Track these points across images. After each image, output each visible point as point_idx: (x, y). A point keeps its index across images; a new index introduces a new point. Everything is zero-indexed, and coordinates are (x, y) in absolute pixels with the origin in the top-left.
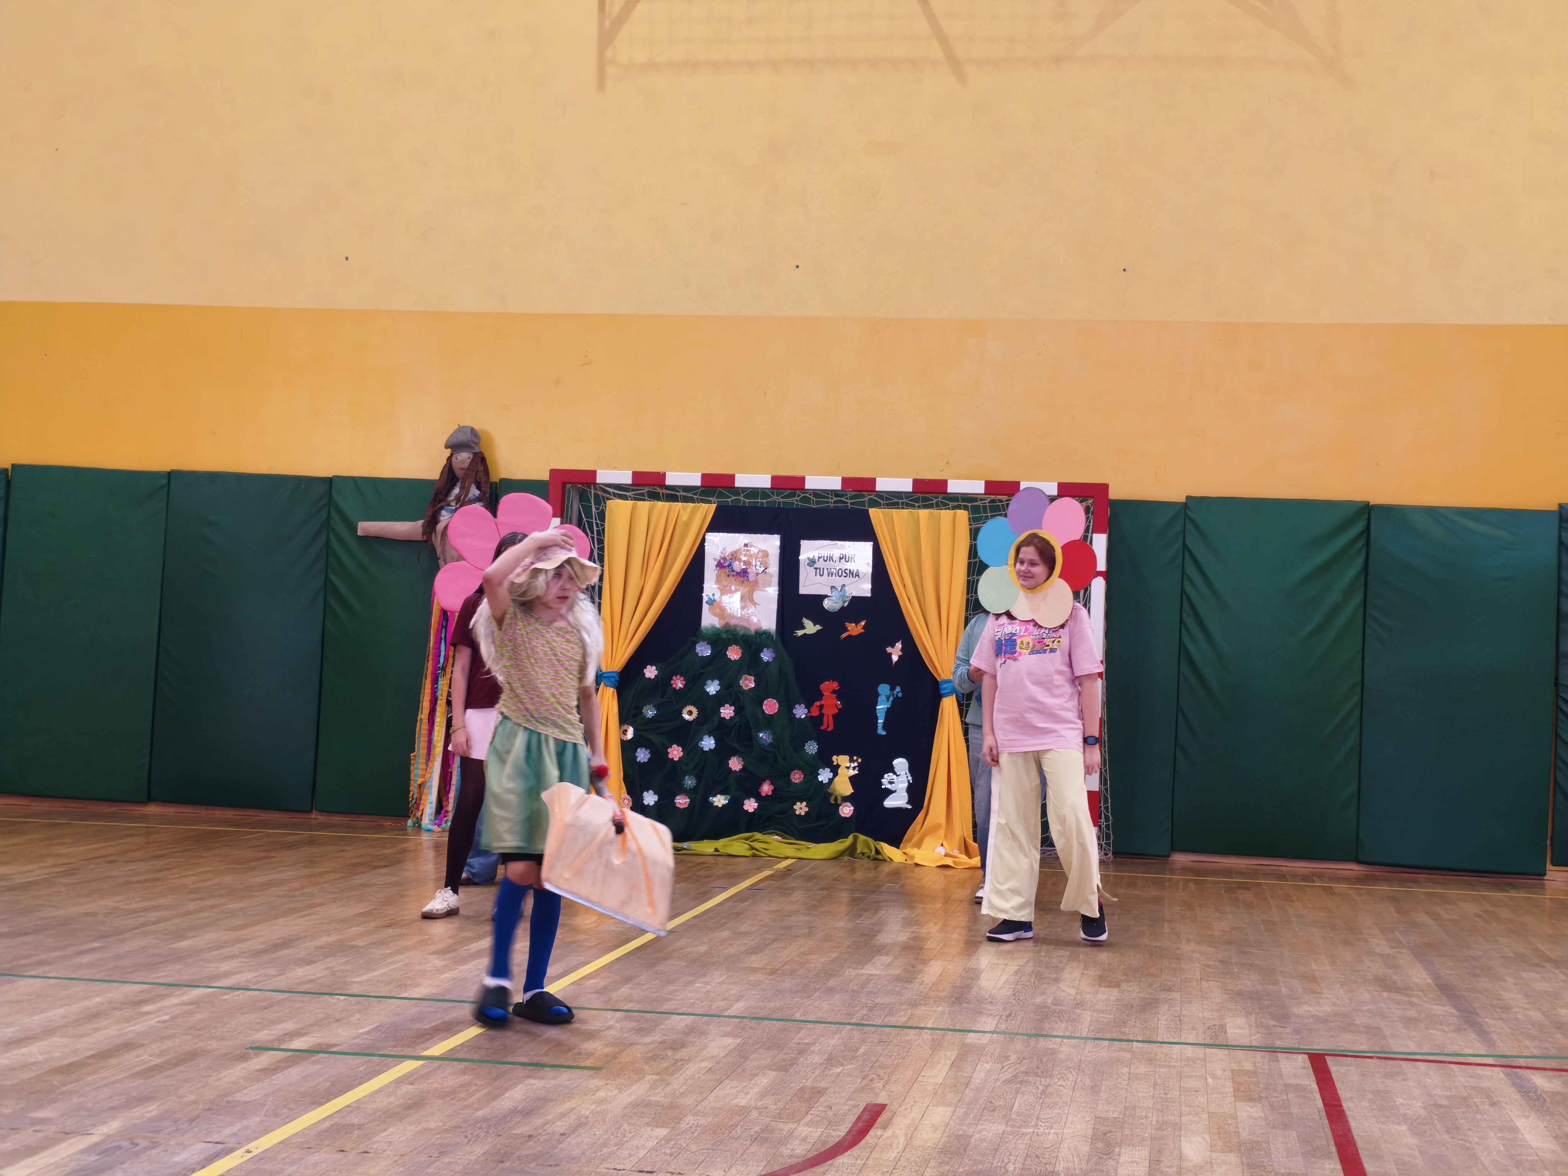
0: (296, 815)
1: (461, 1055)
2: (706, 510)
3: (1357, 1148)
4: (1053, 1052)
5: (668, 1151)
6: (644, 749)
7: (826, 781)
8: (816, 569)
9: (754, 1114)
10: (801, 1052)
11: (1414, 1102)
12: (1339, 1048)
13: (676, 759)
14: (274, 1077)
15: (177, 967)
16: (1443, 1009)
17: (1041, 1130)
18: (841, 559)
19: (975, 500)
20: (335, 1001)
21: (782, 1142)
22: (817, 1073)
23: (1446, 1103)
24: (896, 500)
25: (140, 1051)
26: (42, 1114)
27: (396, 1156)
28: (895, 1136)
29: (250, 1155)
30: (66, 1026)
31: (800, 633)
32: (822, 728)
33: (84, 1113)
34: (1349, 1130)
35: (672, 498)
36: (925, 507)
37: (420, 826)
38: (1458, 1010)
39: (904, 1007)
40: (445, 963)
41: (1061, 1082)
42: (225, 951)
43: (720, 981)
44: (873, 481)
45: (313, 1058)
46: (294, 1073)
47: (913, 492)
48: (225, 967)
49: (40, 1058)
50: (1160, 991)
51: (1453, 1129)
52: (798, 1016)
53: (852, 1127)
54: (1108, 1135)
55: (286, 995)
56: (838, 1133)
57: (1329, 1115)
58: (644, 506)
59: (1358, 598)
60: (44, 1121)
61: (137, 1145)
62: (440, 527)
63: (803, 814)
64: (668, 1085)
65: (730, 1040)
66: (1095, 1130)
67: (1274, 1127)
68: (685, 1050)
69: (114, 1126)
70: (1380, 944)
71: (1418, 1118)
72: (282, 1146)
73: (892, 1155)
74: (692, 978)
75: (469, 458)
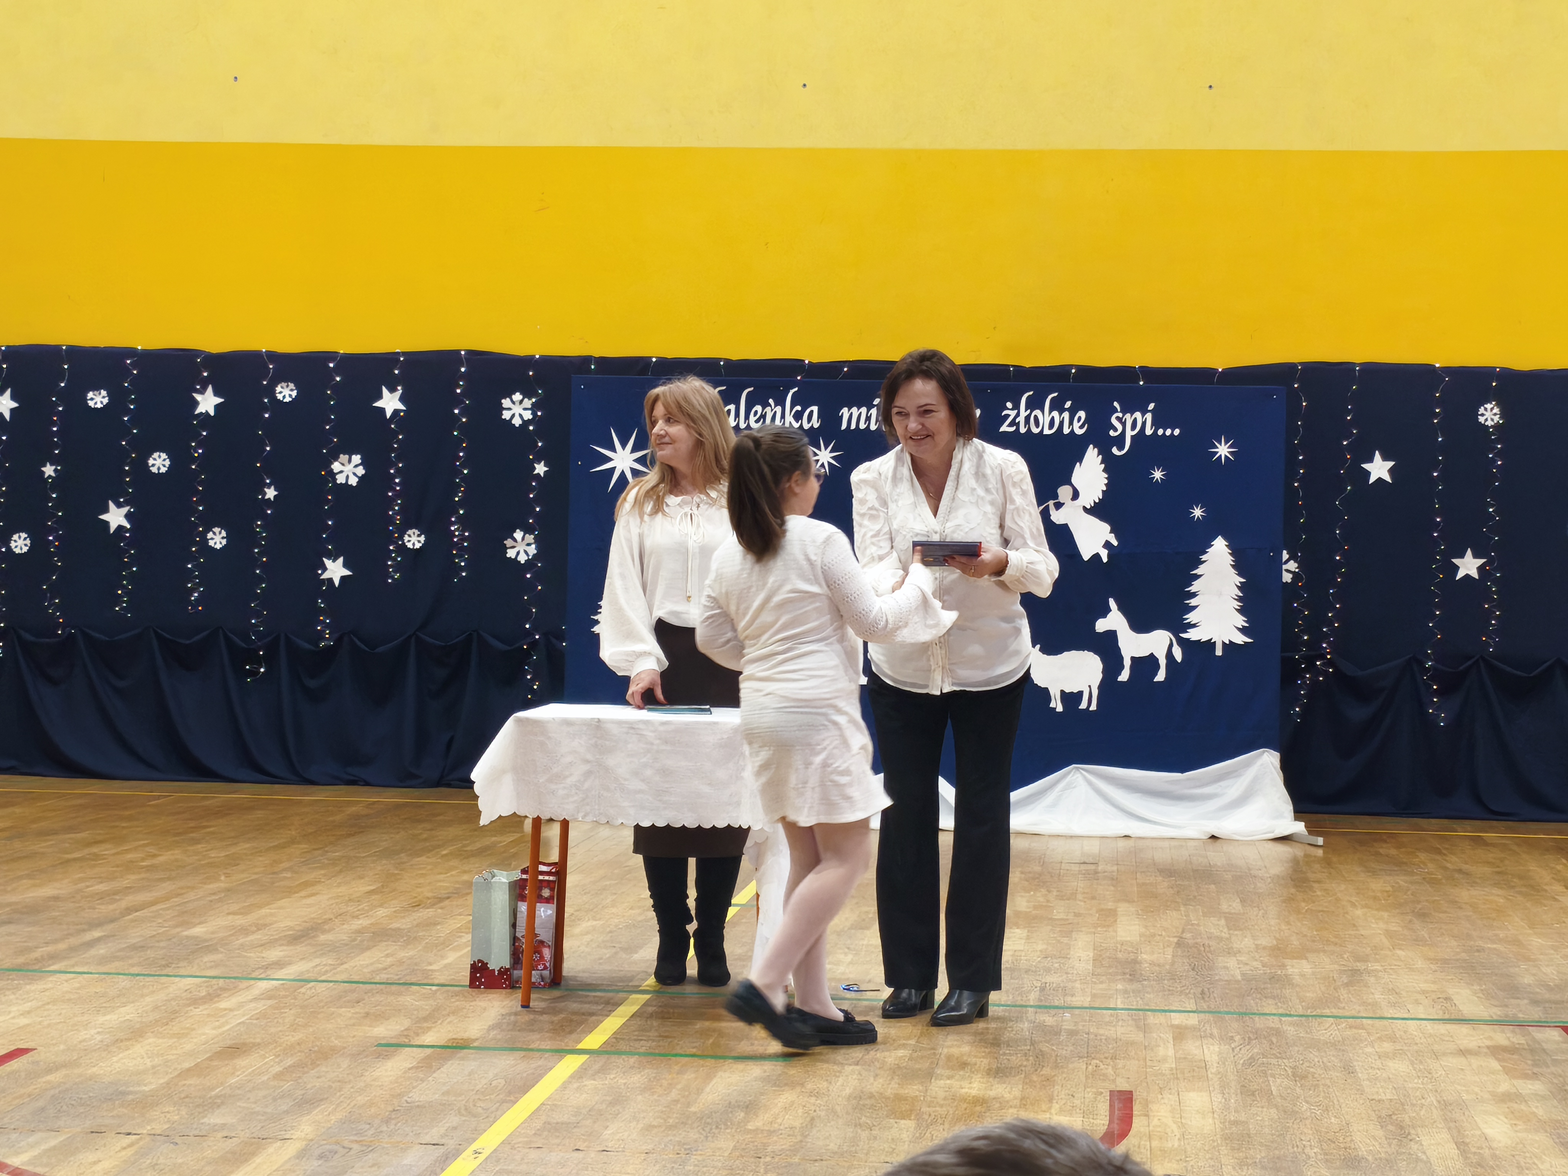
1: (622, 1048)
4: (1278, 1031)
14: (435, 1076)
15: (214, 957)
20: (429, 992)
26: (214, 1119)
27: (641, 1154)
28: (1163, 1124)
29: (482, 1158)
30: (151, 1026)
33: (262, 1118)
42: (253, 938)
45: (458, 1056)
50: (1356, 961)
53: (1111, 1114)
60: (225, 1127)
66: (1377, 1113)
69: (305, 1131)
72: (507, 1146)
73: (1175, 1142)
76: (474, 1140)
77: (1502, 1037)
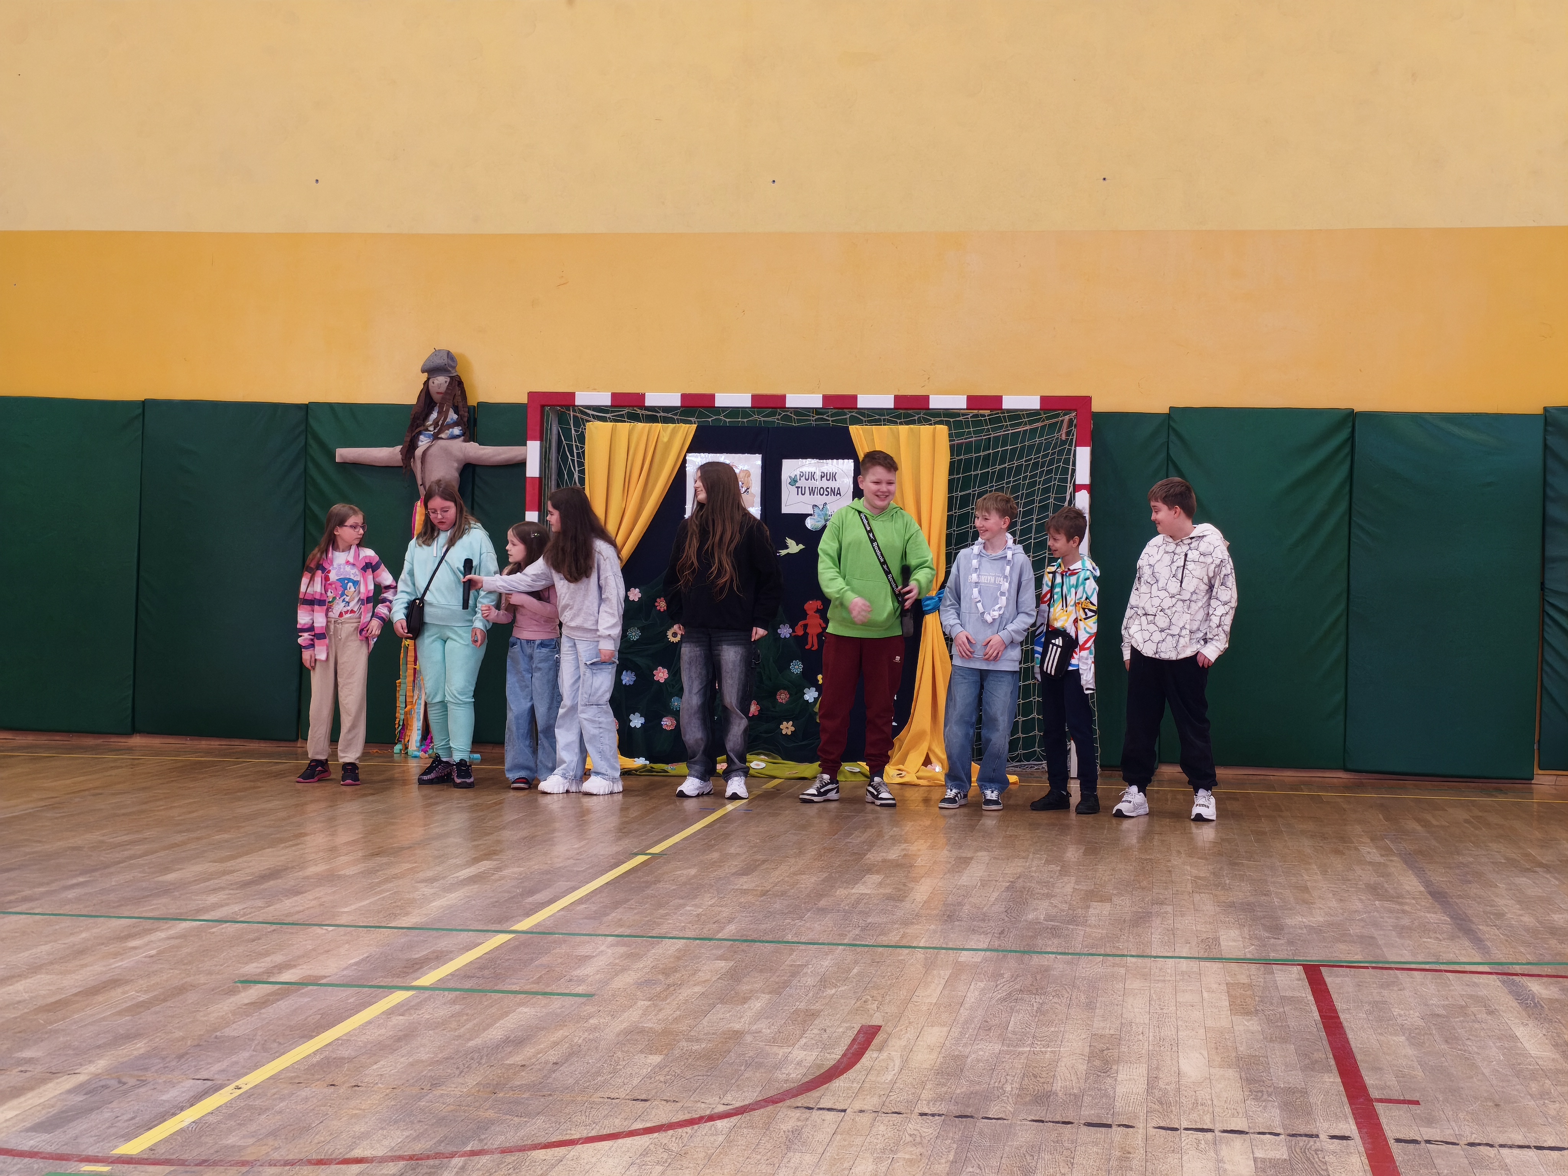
0: (282, 744)
1: (451, 984)
2: (686, 431)
3: (1355, 1060)
4: (1047, 969)
5: (662, 1079)
6: (629, 672)
7: (811, 700)
8: (798, 488)
9: (749, 1038)
10: (794, 975)
11: (1412, 1012)
12: (1332, 959)
13: (662, 681)
14: (263, 1011)
15: (164, 900)
16: (1436, 917)
17: (1038, 1049)
18: (822, 477)
19: (958, 415)
20: (324, 931)
21: (777, 1067)
22: (811, 995)
23: (1442, 1012)
24: (877, 417)
25: (127, 988)
26: (27, 1054)
27: (387, 1089)
28: (890, 1058)
29: (240, 1092)
30: (51, 963)
31: (783, 552)
32: (806, 647)
33: (71, 1052)
34: (1347, 1041)
35: (653, 419)
36: (907, 423)
37: (407, 753)
38: (1451, 918)
39: (896, 926)
40: (432, 891)
41: (1056, 1000)
42: (212, 883)
43: (710, 903)
44: (855, 398)
45: (303, 991)
46: (284, 1006)
47: (895, 408)
48: (213, 899)
49: (26, 996)
50: (1153, 904)
51: (1451, 1039)
52: (789, 937)
53: (847, 1050)
54: (1105, 1052)
55: (274, 927)
56: (833, 1056)
57: (1326, 1027)
58: (624, 428)
59: (1343, 507)
60: (30, 1061)
61: (124, 1084)
62: (419, 452)
63: (789, 733)
64: (661, 1010)
65: (722, 964)
66: (1092, 1048)
67: (1271, 1041)
68: (678, 975)
69: (100, 1065)
70: (1370, 852)
71: (1416, 1029)
72: (272, 1081)
73: (889, 1077)
74: (681, 901)
75: (446, 382)
76: (246, 1074)
77: (1244, 974)
